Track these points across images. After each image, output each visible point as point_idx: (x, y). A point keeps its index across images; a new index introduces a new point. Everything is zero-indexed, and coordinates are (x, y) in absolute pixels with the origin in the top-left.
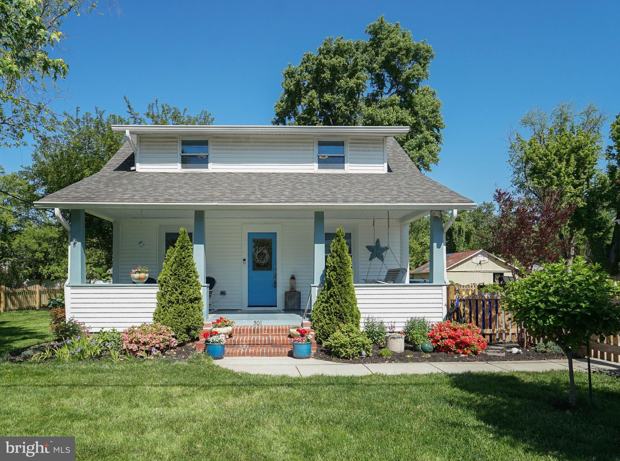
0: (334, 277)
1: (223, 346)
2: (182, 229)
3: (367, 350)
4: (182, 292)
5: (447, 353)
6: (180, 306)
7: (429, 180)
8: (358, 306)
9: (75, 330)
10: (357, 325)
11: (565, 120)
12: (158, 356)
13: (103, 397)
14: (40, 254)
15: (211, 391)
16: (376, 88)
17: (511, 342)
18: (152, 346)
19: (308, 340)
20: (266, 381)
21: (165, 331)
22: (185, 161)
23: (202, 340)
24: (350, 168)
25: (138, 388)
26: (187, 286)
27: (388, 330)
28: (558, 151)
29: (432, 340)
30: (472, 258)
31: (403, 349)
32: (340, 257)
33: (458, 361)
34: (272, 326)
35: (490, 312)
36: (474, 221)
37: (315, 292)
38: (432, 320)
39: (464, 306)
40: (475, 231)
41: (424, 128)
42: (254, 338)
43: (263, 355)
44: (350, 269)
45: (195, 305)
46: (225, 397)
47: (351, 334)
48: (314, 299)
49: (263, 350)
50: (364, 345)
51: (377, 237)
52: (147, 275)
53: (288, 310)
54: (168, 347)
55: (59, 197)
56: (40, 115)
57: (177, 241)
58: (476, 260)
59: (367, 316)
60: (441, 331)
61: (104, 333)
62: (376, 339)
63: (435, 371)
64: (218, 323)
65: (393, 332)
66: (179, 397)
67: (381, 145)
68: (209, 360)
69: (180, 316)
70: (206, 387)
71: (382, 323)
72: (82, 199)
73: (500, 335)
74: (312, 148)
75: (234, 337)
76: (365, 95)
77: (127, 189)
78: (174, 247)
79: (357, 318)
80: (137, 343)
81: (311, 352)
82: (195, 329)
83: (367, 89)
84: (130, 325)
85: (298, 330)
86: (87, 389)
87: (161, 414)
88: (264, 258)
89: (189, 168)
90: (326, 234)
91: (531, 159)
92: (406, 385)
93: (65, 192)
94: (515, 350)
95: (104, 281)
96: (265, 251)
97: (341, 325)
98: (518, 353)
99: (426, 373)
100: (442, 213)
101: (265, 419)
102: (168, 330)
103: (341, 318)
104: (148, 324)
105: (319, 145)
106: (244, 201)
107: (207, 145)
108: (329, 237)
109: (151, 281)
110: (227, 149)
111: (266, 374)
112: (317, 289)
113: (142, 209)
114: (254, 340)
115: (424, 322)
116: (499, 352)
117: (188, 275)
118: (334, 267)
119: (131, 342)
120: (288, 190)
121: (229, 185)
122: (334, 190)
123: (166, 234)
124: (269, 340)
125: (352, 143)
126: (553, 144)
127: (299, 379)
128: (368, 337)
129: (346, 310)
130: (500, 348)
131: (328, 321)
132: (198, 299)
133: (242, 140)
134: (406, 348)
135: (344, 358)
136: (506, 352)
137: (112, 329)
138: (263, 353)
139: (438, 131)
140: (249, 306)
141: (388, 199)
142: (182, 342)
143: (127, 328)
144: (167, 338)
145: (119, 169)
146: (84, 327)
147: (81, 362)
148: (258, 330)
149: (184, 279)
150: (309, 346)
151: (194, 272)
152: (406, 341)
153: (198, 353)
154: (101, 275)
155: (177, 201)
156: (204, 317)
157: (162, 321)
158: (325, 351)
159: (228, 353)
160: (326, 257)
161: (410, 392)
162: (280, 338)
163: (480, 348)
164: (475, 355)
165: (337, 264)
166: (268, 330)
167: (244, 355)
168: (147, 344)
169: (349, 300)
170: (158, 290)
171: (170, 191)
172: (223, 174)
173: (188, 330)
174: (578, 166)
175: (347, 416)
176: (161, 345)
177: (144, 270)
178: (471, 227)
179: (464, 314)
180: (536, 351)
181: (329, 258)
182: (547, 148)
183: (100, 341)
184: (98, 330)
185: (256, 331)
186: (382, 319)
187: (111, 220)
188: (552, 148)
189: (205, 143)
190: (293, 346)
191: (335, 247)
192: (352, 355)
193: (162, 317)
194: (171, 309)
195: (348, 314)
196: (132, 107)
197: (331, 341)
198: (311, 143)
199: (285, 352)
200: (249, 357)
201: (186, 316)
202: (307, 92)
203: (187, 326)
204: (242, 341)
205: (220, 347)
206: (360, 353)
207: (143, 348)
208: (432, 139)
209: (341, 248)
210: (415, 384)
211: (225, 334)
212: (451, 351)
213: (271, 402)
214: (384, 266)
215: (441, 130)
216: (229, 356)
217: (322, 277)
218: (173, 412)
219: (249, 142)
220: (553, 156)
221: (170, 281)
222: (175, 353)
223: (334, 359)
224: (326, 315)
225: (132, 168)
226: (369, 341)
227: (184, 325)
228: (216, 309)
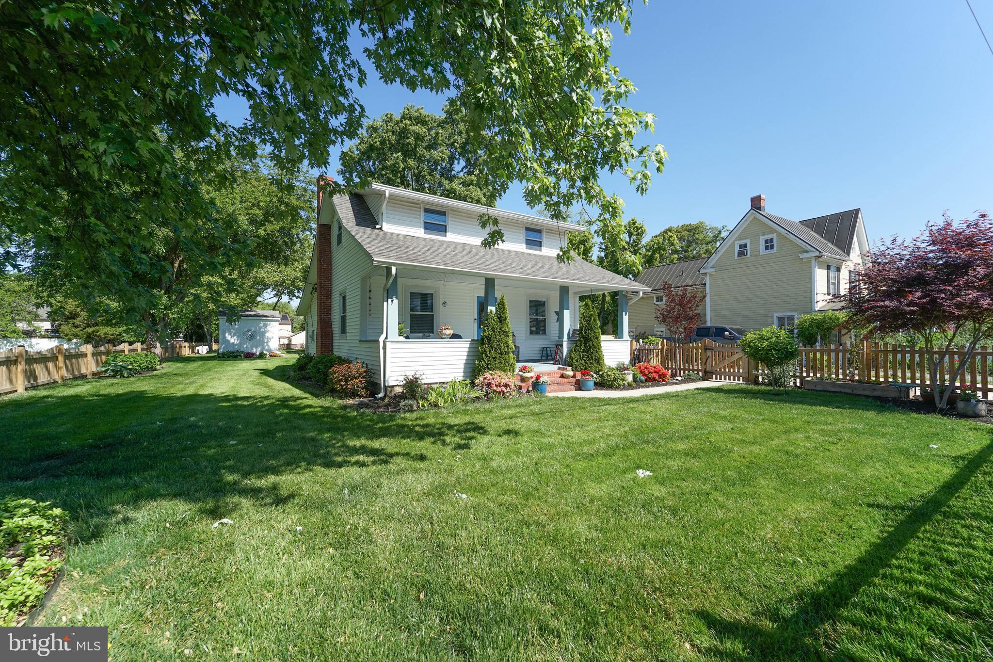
24: (545, 251)
29: (642, 374)
35: (648, 357)
52: (452, 331)
60: (646, 368)
67: (563, 237)
74: (521, 232)
105: (525, 230)
107: (445, 215)
110: (461, 222)
123: (411, 293)
125: (546, 232)
133: (472, 216)
145: (359, 224)
189: (442, 214)
198: (521, 227)
212: (656, 380)
225: (378, 227)
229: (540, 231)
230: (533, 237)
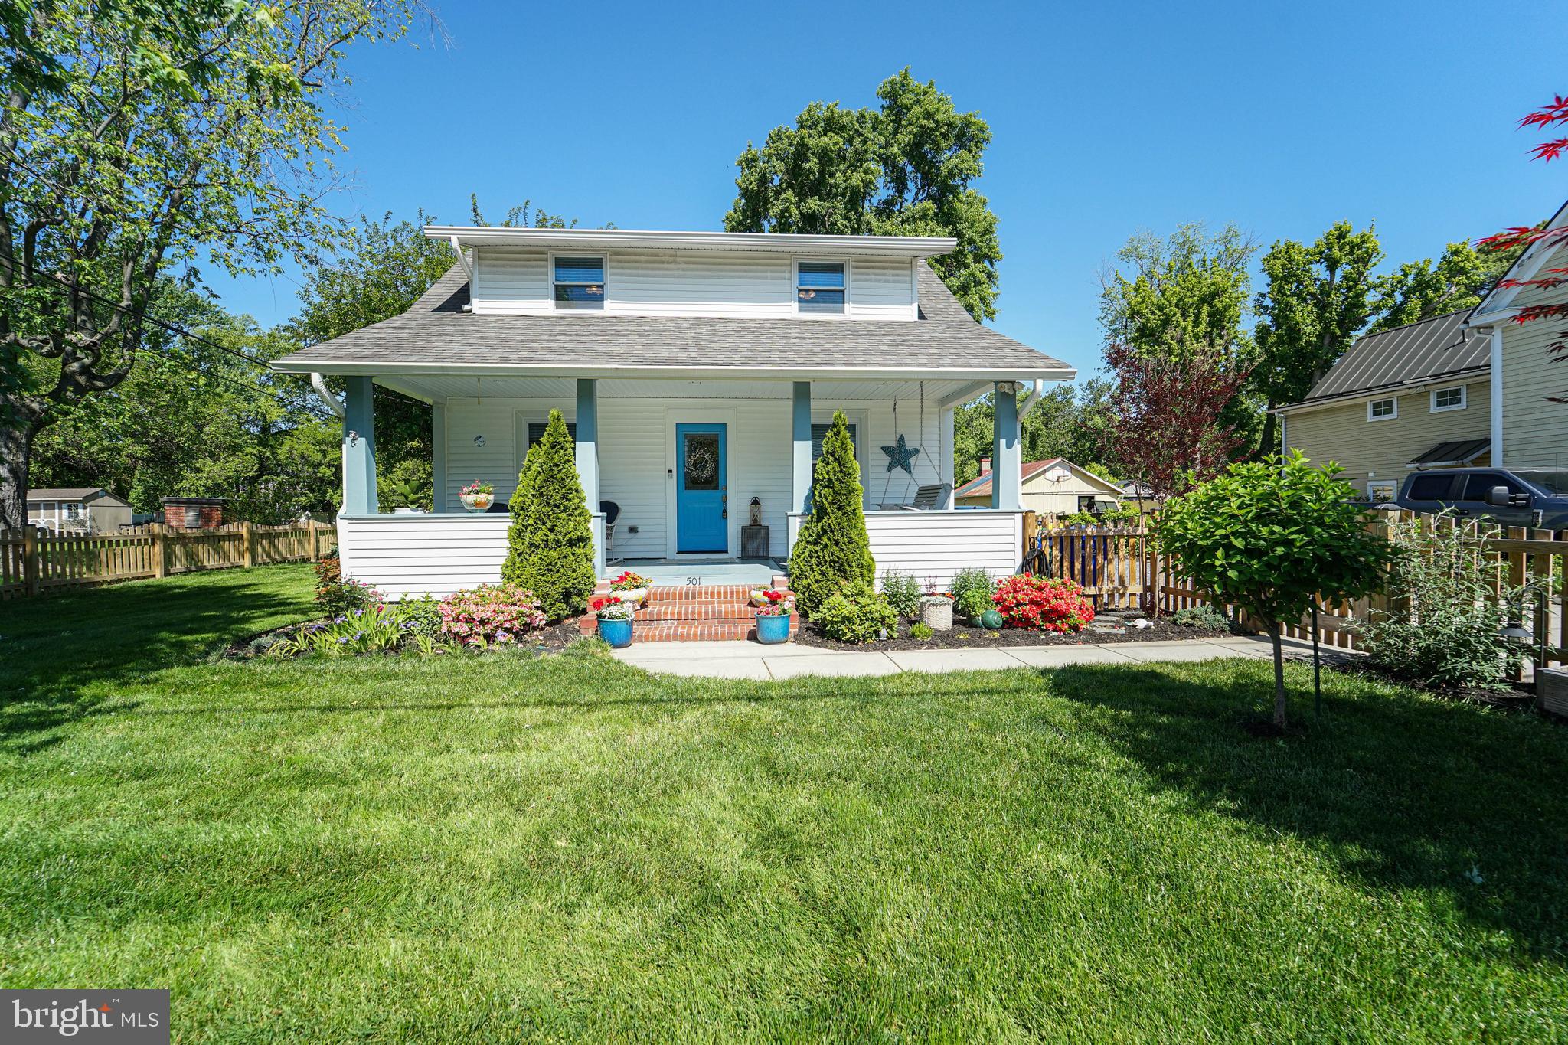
0: (830, 499)
1: (630, 624)
2: (554, 412)
3: (890, 627)
4: (553, 526)
5: (1026, 629)
6: (552, 552)
7: (989, 332)
8: (871, 549)
9: (355, 598)
10: (870, 583)
11: (1190, 251)
12: (506, 644)
13: (384, 731)
14: (327, 470)
15: (599, 714)
16: (891, 192)
17: (1128, 608)
18: (497, 627)
19: (784, 611)
20: (707, 690)
21: (522, 598)
22: (562, 294)
23: (593, 613)
24: (853, 311)
25: (456, 712)
26: (564, 516)
27: (923, 590)
28: (1181, 300)
29: (1000, 607)
30: (1045, 471)
31: (950, 624)
32: (839, 463)
33: (1048, 644)
34: (719, 586)
35: (1095, 558)
36: (1043, 414)
37: (795, 526)
38: (999, 572)
39: (1051, 547)
40: (1044, 431)
41: (970, 260)
42: (687, 608)
43: (702, 639)
44: (857, 484)
45: (578, 551)
46: (626, 726)
47: (860, 599)
48: (794, 538)
49: (703, 629)
50: (883, 618)
51: (900, 431)
52: (491, 497)
53: (746, 558)
54: (528, 628)
55: (320, 354)
56: (303, 219)
57: (545, 434)
58: (1052, 475)
59: (886, 566)
60: (1015, 591)
61: (410, 602)
62: (903, 606)
63: (1015, 664)
64: (621, 582)
65: (933, 594)
66: (536, 727)
67: (908, 272)
68: (604, 650)
69: (551, 570)
70: (591, 707)
71: (912, 577)
72: (365, 357)
73: (1111, 596)
74: (787, 275)
75: (650, 607)
76: (875, 201)
77: (451, 341)
78: (539, 443)
79: (869, 571)
80: (469, 620)
81: (788, 632)
82: (580, 594)
83: (879, 192)
84: (457, 588)
85: (765, 594)
86: (354, 715)
87: (493, 767)
88: (705, 467)
89: (570, 308)
90: (813, 426)
91: (1139, 313)
92: (969, 694)
93: (334, 346)
94: (1141, 623)
95: (413, 510)
96: (707, 456)
97: (843, 583)
98: (1147, 628)
99: (999, 668)
100: (1016, 386)
101: (704, 775)
102: (528, 596)
103: (842, 572)
104: (490, 585)
105: (800, 271)
106: (666, 362)
107: (601, 267)
108: (817, 432)
109: (498, 508)
110: (638, 275)
111: (708, 676)
112: (798, 520)
113: (480, 375)
114: (686, 613)
115: (984, 576)
116: (1113, 627)
117: (564, 497)
118: (830, 480)
119: (457, 620)
120: (745, 345)
121: (641, 336)
122: (828, 346)
123: (530, 425)
124: (713, 612)
125: (857, 267)
126: (1172, 289)
127: (769, 686)
128: (890, 603)
129: (851, 556)
130: (1114, 619)
131: (819, 577)
132: (583, 540)
133: (663, 259)
134: (955, 622)
135: (848, 641)
136: (1125, 625)
137: (425, 595)
138: (702, 634)
139: (992, 264)
140: (678, 552)
141: (924, 361)
142: (554, 617)
143: (450, 594)
144: (526, 611)
145: (442, 308)
146: (375, 593)
147: (359, 659)
148: (694, 594)
149: (557, 503)
150: (785, 621)
151: (577, 490)
152: (955, 610)
153: (585, 638)
154: (407, 498)
155: (544, 361)
156: (597, 572)
157: (517, 581)
158: (813, 630)
159: (640, 636)
160: (814, 465)
161: (978, 708)
162: (733, 607)
163: (1083, 621)
164: (1077, 634)
165: (834, 475)
166: (712, 594)
167: (668, 638)
168: (488, 623)
169: (856, 538)
170: (511, 525)
171: (532, 345)
172: (631, 319)
173: (567, 595)
174: (1211, 324)
175: (865, 761)
176: (515, 623)
177: (486, 488)
178: (1038, 424)
179: (1051, 562)
180: (1175, 623)
181: (820, 465)
182: (1163, 295)
183: (401, 618)
184: (397, 598)
185: (690, 596)
186: (912, 572)
187: (429, 401)
188: (1172, 295)
189: (597, 264)
190: (758, 622)
191: (830, 444)
192: (863, 636)
193: (517, 572)
194: (534, 559)
195: (854, 564)
196: (480, 210)
197: (825, 611)
198: (786, 265)
199: (743, 633)
200: (678, 644)
201: (562, 570)
202: (778, 193)
203: (564, 588)
204: (666, 613)
205: (624, 625)
206: (877, 633)
207: (480, 630)
208: (983, 277)
209: (841, 447)
210: (984, 692)
211: (633, 602)
212: (1033, 626)
213: (716, 735)
214: (912, 482)
215: (996, 264)
216: (641, 641)
217: (807, 499)
218: (519, 762)
219: (676, 263)
220: (1173, 308)
221: (533, 508)
222: (541, 638)
223: (831, 643)
224: (814, 566)
225: (466, 307)
226: (890, 610)
227: (559, 587)
228: (621, 558)
229: (838, 269)
230: (823, 282)
